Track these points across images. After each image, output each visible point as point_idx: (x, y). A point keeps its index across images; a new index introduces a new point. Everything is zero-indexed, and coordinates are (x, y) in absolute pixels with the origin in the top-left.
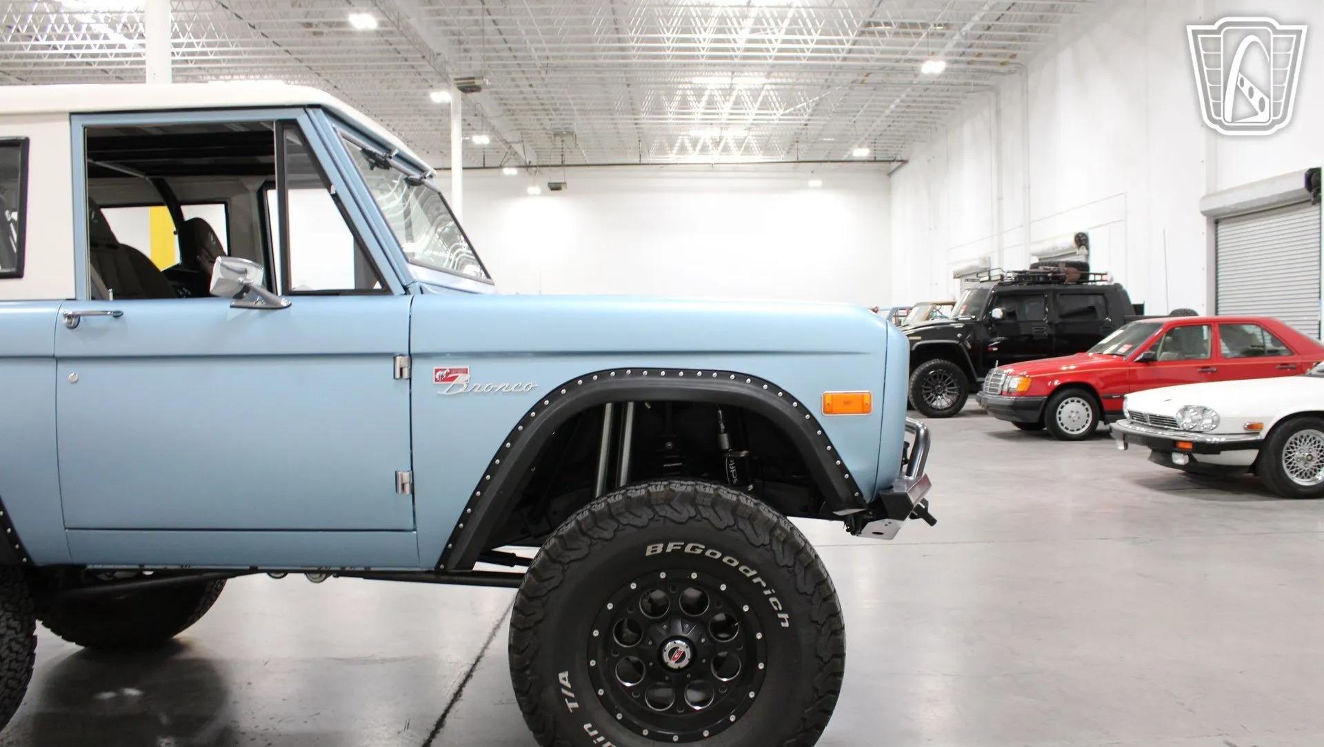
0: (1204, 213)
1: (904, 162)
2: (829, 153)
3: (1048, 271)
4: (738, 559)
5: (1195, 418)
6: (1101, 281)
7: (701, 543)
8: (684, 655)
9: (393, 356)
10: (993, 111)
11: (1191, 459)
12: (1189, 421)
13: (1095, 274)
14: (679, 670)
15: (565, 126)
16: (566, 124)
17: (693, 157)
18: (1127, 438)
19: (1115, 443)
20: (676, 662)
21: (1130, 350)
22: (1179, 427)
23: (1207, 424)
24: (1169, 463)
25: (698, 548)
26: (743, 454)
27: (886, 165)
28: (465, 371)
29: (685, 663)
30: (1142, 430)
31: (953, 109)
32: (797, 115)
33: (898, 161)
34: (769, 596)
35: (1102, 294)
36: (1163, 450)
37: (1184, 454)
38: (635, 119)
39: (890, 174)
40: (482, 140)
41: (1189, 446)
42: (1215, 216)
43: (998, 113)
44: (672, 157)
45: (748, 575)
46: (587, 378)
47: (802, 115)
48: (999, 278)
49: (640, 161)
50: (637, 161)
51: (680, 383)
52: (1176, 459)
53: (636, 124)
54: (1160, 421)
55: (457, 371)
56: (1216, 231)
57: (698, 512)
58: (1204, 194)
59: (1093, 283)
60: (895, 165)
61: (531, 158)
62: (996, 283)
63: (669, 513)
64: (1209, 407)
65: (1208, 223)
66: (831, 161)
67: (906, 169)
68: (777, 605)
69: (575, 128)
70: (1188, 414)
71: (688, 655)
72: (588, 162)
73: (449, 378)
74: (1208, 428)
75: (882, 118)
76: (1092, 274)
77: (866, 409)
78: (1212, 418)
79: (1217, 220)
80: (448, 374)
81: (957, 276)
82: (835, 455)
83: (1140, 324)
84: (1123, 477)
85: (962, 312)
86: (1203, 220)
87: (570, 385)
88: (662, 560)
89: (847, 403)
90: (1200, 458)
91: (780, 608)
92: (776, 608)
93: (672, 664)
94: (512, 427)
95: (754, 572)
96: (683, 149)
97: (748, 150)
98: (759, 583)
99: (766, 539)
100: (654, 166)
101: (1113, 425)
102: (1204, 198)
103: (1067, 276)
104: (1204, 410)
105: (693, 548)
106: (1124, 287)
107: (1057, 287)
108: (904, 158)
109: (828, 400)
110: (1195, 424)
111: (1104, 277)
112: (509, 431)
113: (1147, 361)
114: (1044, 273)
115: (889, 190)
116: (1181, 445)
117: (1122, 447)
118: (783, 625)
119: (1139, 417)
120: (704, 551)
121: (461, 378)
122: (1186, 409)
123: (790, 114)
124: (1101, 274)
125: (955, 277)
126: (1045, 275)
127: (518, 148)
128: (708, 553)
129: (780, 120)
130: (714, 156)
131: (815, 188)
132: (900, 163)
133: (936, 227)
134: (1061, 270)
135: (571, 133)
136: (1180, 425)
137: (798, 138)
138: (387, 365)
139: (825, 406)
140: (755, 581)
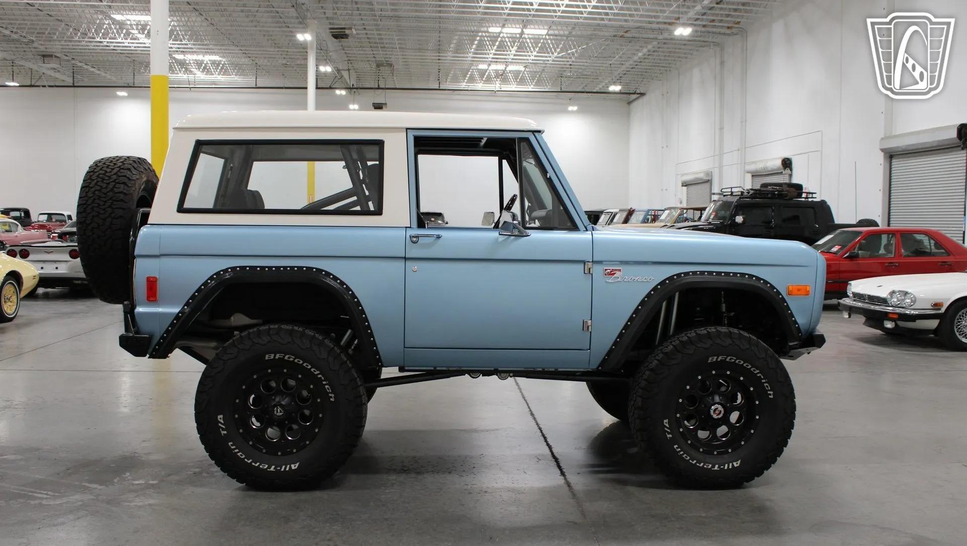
0: (882, 150)
1: (642, 94)
2: (586, 86)
3: (775, 190)
4: (751, 365)
5: (900, 298)
6: (812, 198)
7: (735, 357)
8: (720, 412)
9: (584, 262)
10: (718, 61)
11: (896, 324)
12: (895, 300)
13: (807, 193)
14: (718, 419)
15: (386, 59)
16: (388, 58)
17: (480, 86)
18: (851, 310)
19: (842, 313)
20: (717, 415)
21: (840, 249)
22: (889, 304)
23: (907, 303)
24: (880, 327)
25: (733, 359)
26: (732, 314)
27: (628, 96)
28: (620, 270)
29: (720, 416)
30: (860, 304)
31: (686, 58)
32: (566, 58)
33: (638, 94)
34: (765, 383)
35: (813, 208)
36: (874, 318)
37: (892, 322)
38: (439, 56)
39: (630, 103)
40: (326, 69)
41: (895, 316)
42: (889, 153)
43: (722, 63)
44: (463, 85)
45: (755, 372)
46: (679, 275)
47: (570, 58)
48: (740, 193)
49: (439, 87)
50: (436, 87)
51: (723, 278)
52: (887, 324)
53: (439, 59)
54: (873, 299)
55: (616, 270)
56: (891, 163)
57: (733, 342)
58: (883, 136)
59: (807, 200)
60: (635, 96)
61: (352, 82)
62: (738, 197)
63: (719, 341)
64: (909, 291)
65: (885, 157)
66: (587, 92)
67: (644, 99)
68: (768, 387)
69: (393, 60)
70: (895, 295)
71: (723, 412)
72: (397, 87)
73: (612, 273)
74: (909, 305)
75: (631, 62)
76: (804, 193)
77: (807, 293)
78: (911, 299)
79: (891, 155)
80: (611, 272)
81: (684, 184)
82: (792, 315)
83: (844, 231)
84: (847, 336)
85: (712, 217)
86: (882, 154)
87: (671, 278)
88: (715, 365)
89: (799, 290)
90: (902, 324)
91: (769, 388)
92: (767, 388)
93: (715, 416)
94: (642, 299)
95: (758, 371)
96: (472, 80)
97: (522, 81)
98: (760, 376)
99: (764, 356)
100: (447, 91)
101: (841, 301)
102: (882, 139)
103: (789, 194)
104: (906, 293)
105: (730, 359)
106: (829, 203)
107: (782, 202)
108: (642, 92)
109: (791, 289)
110: (899, 302)
111: (814, 196)
112: (640, 300)
113: (852, 257)
114: (771, 191)
115: (628, 114)
116: (891, 316)
117: (846, 316)
118: (770, 397)
119: (858, 297)
120: (736, 360)
121: (618, 274)
122: (893, 292)
123: (562, 57)
124: (812, 193)
125: (683, 186)
126: (772, 193)
127: (345, 74)
128: (737, 362)
129: (553, 61)
130: (496, 86)
131: (572, 112)
132: (639, 95)
133: (667, 147)
134: (785, 190)
135: (391, 65)
136: (889, 302)
137: (562, 74)
138: (581, 266)
139: (788, 292)
140: (758, 375)
